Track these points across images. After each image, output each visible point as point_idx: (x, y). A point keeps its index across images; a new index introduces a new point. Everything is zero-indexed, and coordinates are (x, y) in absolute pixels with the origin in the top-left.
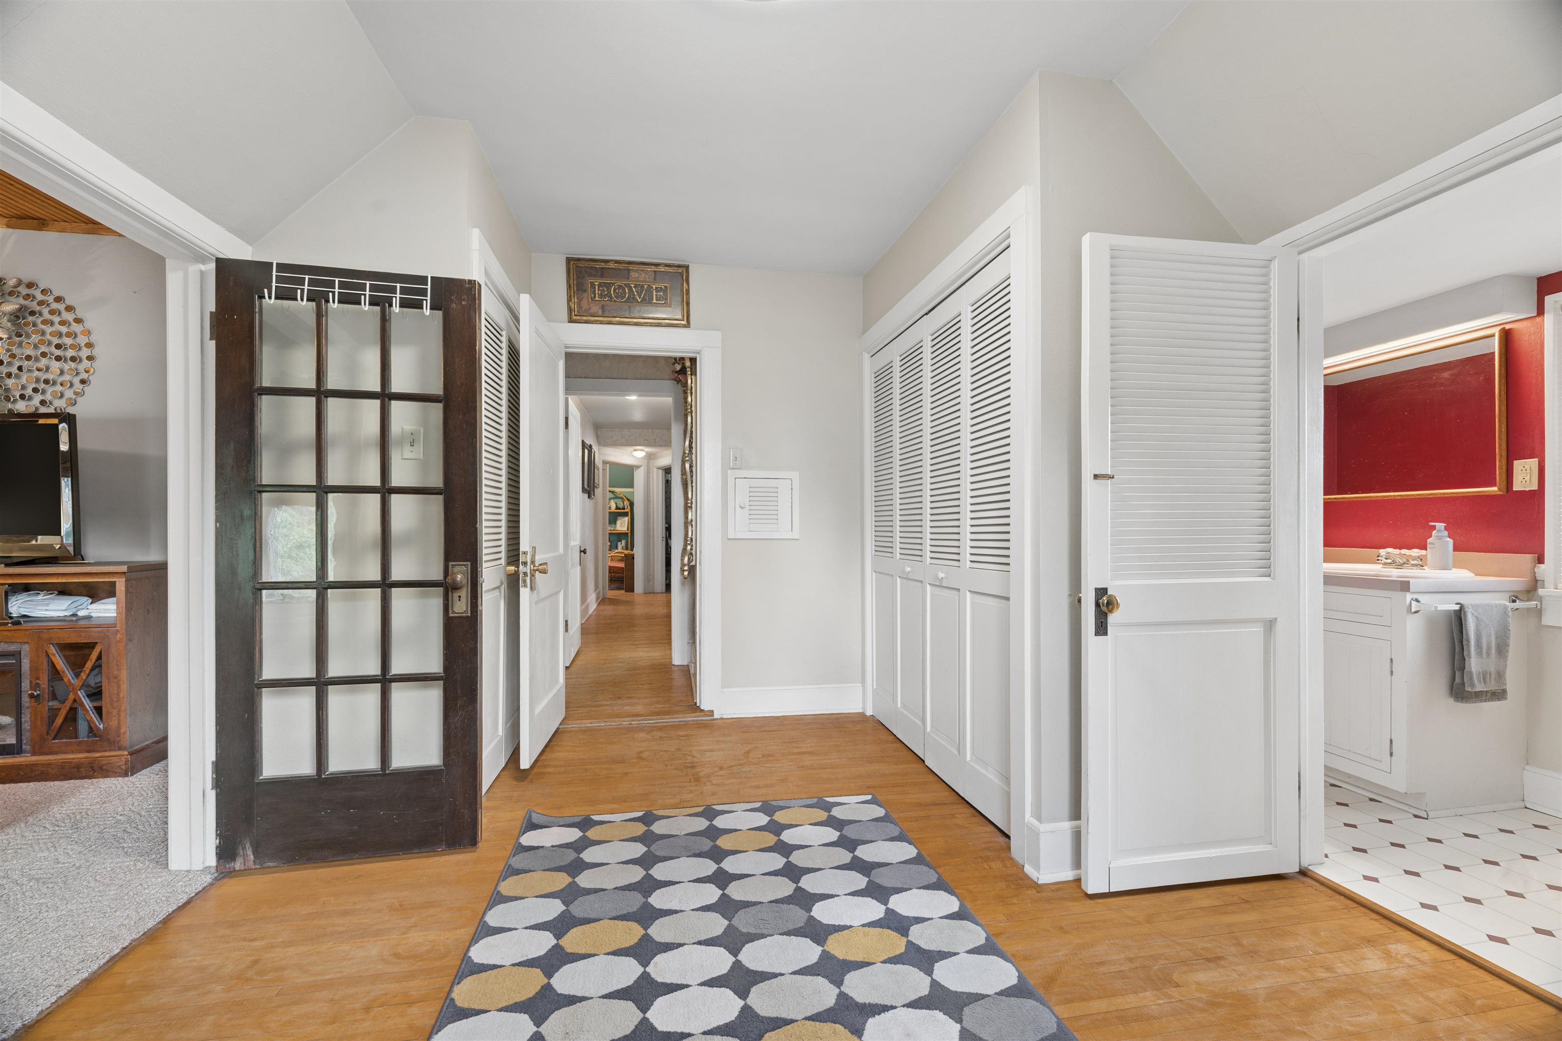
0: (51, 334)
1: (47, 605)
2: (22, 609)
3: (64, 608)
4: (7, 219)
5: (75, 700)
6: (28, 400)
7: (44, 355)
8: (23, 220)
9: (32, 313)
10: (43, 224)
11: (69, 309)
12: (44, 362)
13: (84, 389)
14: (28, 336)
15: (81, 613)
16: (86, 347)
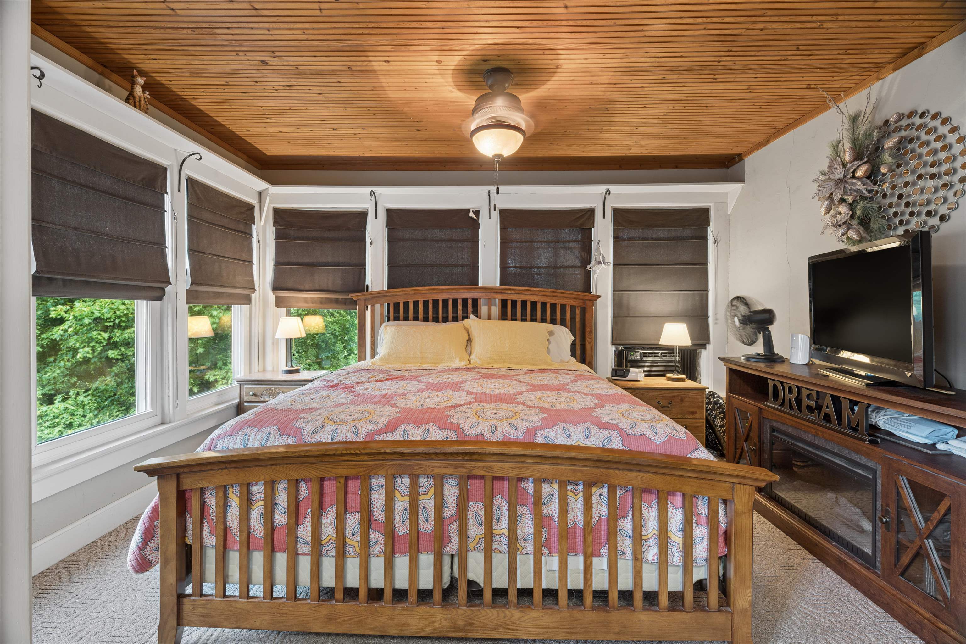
0: (928, 154)
1: (909, 427)
2: (887, 426)
3: (924, 435)
4: (893, 64)
5: (921, 547)
6: (906, 224)
7: (920, 177)
8: (906, 56)
9: (911, 141)
10: (923, 48)
11: (945, 121)
12: (921, 183)
13: (959, 201)
14: (907, 164)
15: (941, 447)
16: (962, 156)
